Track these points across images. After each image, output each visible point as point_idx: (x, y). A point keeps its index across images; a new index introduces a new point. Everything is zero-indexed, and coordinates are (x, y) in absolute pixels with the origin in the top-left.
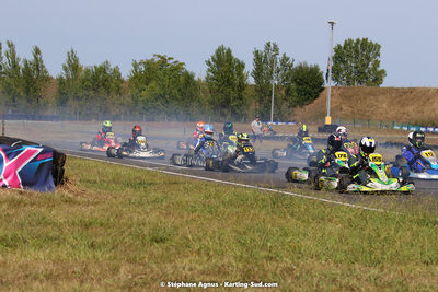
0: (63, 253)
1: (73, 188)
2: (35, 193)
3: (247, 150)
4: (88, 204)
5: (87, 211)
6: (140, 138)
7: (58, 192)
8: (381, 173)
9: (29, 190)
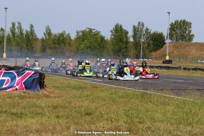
0: (44, 120)
1: (49, 90)
2: (31, 92)
3: (63, 66)
4: (55, 97)
5: (55, 100)
6: (36, 63)
7: (42, 92)
8: (88, 71)
9: (28, 91)
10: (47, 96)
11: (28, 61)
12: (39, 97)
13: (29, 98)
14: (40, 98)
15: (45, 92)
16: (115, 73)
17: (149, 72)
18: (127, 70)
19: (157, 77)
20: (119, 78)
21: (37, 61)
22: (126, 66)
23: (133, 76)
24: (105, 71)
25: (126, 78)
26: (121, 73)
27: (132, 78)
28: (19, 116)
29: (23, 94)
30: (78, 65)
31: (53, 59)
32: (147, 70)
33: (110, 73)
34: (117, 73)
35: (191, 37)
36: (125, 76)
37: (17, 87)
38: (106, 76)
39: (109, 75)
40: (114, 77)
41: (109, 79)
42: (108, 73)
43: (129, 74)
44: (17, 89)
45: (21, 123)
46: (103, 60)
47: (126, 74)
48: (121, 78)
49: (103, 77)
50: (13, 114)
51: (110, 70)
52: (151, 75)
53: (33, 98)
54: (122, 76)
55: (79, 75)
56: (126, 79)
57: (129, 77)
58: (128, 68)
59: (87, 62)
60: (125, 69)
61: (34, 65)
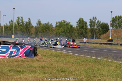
1: (39, 57)
2: (29, 58)
4: (43, 61)
5: (43, 63)
7: (35, 58)
9: (27, 58)
10: (38, 61)
12: (33, 61)
13: (28, 62)
15: (37, 58)
16: (53, 44)
17: (75, 44)
22: (58, 41)
25: (58, 46)
27: (60, 47)
28: (22, 72)
29: (24, 59)
34: (54, 44)
36: (57, 46)
37: (21, 55)
40: (52, 46)
43: (59, 45)
44: (20, 57)
47: (58, 45)
48: (55, 47)
50: (18, 71)
51: (51, 43)
53: (30, 62)
54: (56, 46)
55: (42, 45)
57: (59, 46)
59: (46, 39)
60: (58, 42)
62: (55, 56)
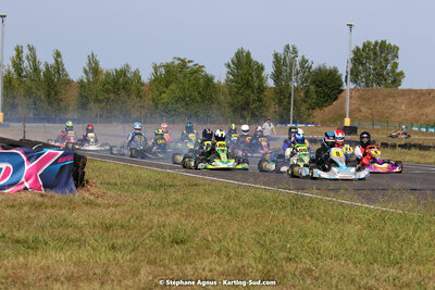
1: (93, 190)
2: (56, 195)
4: (109, 206)
5: (107, 213)
6: (90, 135)
7: (79, 195)
8: (223, 156)
9: (51, 193)
10: (89, 204)
11: (71, 128)
12: (72, 206)
13: (53, 207)
14: (75, 209)
15: (87, 195)
16: (307, 160)
17: (378, 158)
18: (338, 153)
19: (397, 170)
20: (318, 173)
21: (91, 131)
22: (333, 145)
23: (353, 169)
24: (282, 156)
25: (336, 173)
26: (322, 160)
27: (351, 173)
28: (31, 245)
29: (39, 199)
30: (203, 141)
31: (138, 126)
32: (373, 152)
33: (294, 160)
34: (312, 161)
35: (397, 79)
36: (334, 169)
37: (27, 185)
38: (284, 169)
39: (293, 166)
41: (293, 176)
42: (289, 160)
43: (343, 165)
44: (26, 189)
45: (35, 260)
46: (245, 127)
49: (277, 171)
50: (18, 242)
51: (293, 154)
52: (385, 165)
53: (61, 208)
56: (337, 177)
57: (342, 172)
58: (339, 150)
60: (334, 151)
61: (85, 140)
62: (149, 187)
